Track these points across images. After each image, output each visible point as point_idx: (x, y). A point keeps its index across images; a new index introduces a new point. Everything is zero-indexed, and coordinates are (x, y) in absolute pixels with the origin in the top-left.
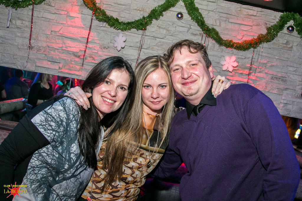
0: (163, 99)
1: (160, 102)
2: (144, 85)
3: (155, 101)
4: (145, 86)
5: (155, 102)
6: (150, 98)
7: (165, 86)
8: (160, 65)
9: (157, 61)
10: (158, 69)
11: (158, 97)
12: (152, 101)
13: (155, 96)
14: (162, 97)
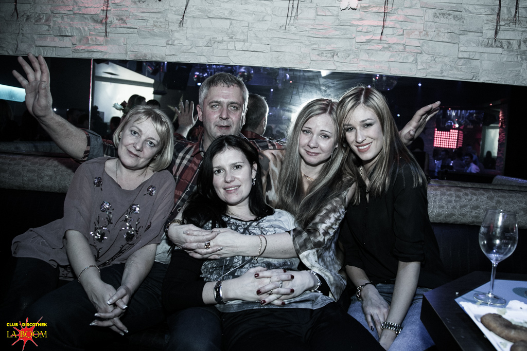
0: (322, 152)
1: (317, 154)
2: (304, 129)
3: (312, 151)
4: (304, 131)
5: (311, 153)
6: (306, 146)
7: (329, 137)
8: (329, 110)
9: (327, 105)
10: (324, 114)
11: (316, 147)
12: (307, 150)
13: (312, 145)
14: (321, 149)
